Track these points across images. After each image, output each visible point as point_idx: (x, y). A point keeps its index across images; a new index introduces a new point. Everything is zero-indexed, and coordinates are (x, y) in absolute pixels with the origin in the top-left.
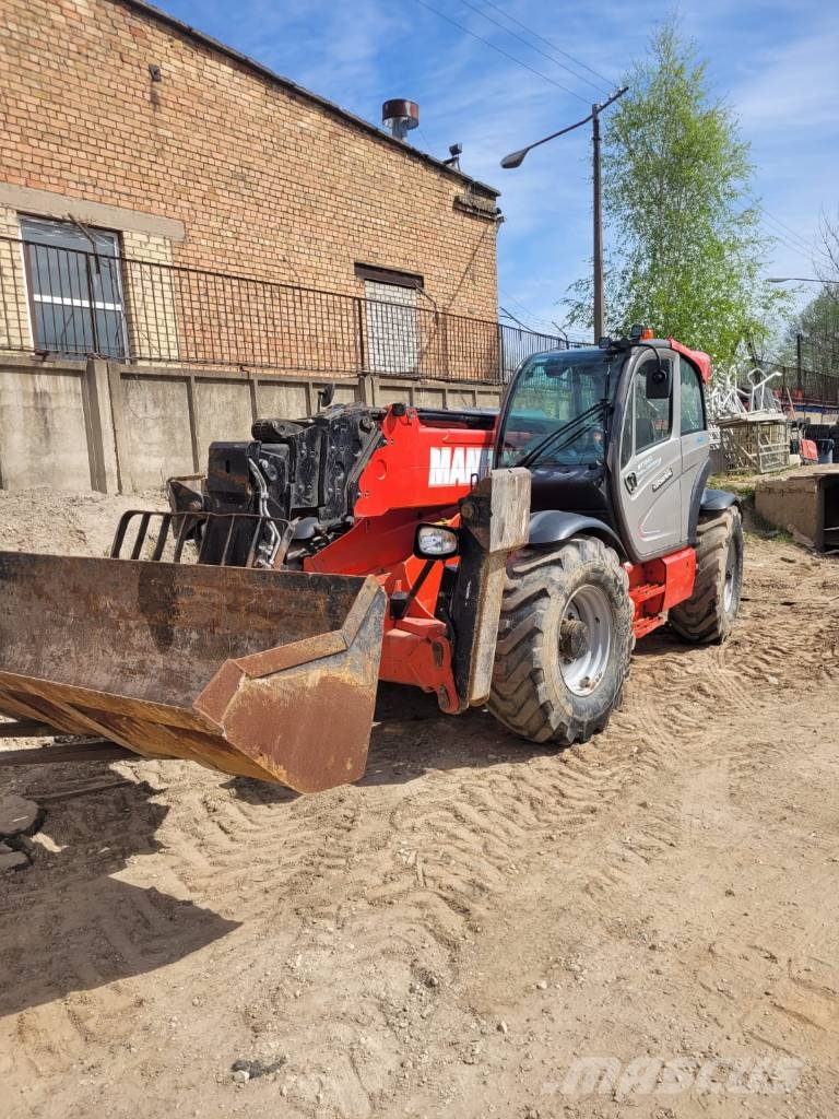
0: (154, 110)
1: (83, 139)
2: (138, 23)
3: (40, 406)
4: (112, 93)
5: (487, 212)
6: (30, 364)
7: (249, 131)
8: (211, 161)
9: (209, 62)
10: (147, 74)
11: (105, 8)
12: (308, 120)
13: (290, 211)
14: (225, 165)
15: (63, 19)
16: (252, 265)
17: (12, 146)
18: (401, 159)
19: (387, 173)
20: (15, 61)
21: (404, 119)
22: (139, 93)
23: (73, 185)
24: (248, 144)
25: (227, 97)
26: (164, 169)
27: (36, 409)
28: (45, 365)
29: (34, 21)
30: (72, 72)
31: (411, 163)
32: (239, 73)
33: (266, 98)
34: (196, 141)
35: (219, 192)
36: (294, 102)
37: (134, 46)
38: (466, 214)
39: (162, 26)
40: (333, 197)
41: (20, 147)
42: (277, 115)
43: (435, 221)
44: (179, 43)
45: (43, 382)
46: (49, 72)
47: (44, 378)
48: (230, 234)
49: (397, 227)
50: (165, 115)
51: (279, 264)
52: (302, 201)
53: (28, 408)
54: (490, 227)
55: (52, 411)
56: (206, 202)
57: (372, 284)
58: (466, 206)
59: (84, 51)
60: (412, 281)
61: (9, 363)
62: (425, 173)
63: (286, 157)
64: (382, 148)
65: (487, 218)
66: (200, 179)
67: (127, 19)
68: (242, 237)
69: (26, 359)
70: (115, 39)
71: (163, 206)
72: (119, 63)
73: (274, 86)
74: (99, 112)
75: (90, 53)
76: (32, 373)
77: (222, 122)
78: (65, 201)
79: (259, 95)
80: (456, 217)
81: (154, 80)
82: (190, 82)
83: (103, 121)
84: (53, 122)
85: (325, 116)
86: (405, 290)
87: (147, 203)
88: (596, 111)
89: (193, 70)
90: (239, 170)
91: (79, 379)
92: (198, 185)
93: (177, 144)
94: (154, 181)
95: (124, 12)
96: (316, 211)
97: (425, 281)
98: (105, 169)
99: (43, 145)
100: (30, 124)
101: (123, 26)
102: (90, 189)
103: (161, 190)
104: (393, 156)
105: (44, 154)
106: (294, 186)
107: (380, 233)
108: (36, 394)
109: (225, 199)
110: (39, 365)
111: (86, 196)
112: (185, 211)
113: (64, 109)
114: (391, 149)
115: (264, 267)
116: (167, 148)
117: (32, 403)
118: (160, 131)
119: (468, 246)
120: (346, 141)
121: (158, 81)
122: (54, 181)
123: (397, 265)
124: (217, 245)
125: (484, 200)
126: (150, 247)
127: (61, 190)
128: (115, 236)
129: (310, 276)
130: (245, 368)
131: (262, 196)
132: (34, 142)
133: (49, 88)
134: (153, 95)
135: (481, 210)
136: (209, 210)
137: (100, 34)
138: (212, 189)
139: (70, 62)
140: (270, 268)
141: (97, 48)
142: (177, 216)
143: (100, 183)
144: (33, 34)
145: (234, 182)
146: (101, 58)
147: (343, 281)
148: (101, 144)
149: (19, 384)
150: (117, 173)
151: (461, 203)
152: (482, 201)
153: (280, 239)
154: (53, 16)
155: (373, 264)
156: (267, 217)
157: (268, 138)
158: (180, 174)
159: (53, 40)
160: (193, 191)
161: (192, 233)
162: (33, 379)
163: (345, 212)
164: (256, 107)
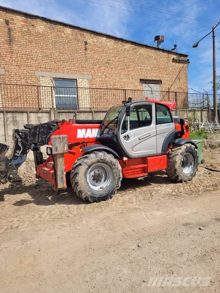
0: (86, 51)
1: (68, 60)
2: (82, 33)
3: (39, 120)
4: (76, 49)
5: (184, 61)
6: (37, 111)
7: (110, 52)
8: (99, 60)
9: (100, 38)
10: (84, 43)
11: (74, 31)
12: (127, 46)
13: (121, 69)
14: (103, 61)
15: (65, 35)
16: (110, 83)
17: (52, 64)
18: (155, 51)
19: (150, 55)
20: (54, 46)
21: (160, 40)
22: (82, 48)
23: (66, 71)
24: (109, 55)
25: (104, 45)
26: (87, 64)
27: (38, 120)
28: (40, 111)
29: (58, 37)
30: (66, 46)
31: (158, 52)
32: (108, 39)
33: (115, 43)
34: (96, 56)
35: (101, 67)
36: (123, 43)
37: (81, 38)
38: (176, 62)
39: (88, 32)
40: (133, 64)
41: (54, 64)
42: (118, 47)
43: (166, 65)
44: (92, 35)
45: (40, 115)
46: (61, 47)
47: (40, 114)
48: (104, 77)
49: (153, 69)
50: (88, 52)
51: (117, 82)
52: (125, 66)
53: (36, 120)
54: (185, 65)
55: (42, 121)
56: (98, 70)
57: (145, 84)
58: (177, 60)
59: (69, 41)
60: (158, 82)
61: (32, 111)
62: (163, 54)
63: (120, 56)
64: (149, 50)
65: (184, 63)
66: (97, 65)
67: (80, 32)
68: (107, 77)
69: (36, 110)
70: (77, 37)
71: (87, 72)
72: (77, 42)
73: (117, 40)
74: (72, 54)
75: (70, 42)
76: (38, 113)
77: (103, 51)
78: (64, 74)
79: (113, 43)
80: (173, 63)
81: (86, 44)
82: (95, 43)
83: (73, 56)
84: (62, 58)
85: (132, 44)
86: (156, 85)
87: (83, 72)
88: (213, 29)
89: (96, 40)
90: (107, 61)
91: (48, 114)
92: (96, 66)
93: (91, 58)
94: (85, 67)
95: (79, 31)
96: (128, 68)
97: (162, 82)
98: (73, 66)
99: (59, 63)
100: (56, 59)
101: (79, 34)
102: (69, 71)
103: (87, 69)
104: (152, 51)
105: (59, 65)
106: (122, 63)
107: (148, 71)
108: (38, 117)
109: (103, 68)
110: (39, 111)
111: (69, 72)
112: (92, 73)
113: (64, 55)
114: (152, 49)
115: (113, 83)
116: (88, 59)
117: (37, 119)
118: (87, 56)
119: (177, 71)
120: (138, 49)
121: (87, 44)
122: (62, 70)
123: (154, 78)
124: (101, 79)
125: (183, 58)
126: (83, 82)
127: (63, 72)
128: (76, 80)
129: (126, 84)
130: (91, 109)
131: (113, 67)
132: (57, 63)
133: (61, 51)
134: (85, 48)
135: (182, 61)
136: (99, 72)
137: (73, 37)
138: (100, 67)
139: (66, 44)
140: (115, 83)
141: (72, 40)
142: (90, 74)
143: (72, 69)
144: (58, 40)
145: (106, 64)
146: (73, 42)
147: (136, 84)
148: (72, 61)
149: (34, 115)
150: (76, 66)
151: (175, 60)
152: (182, 58)
153: (118, 76)
154: (62, 35)
155: (146, 79)
156: (114, 71)
157: (115, 52)
158: (91, 64)
159: (62, 40)
160: (95, 68)
161: (94, 77)
162: (38, 114)
163: (137, 67)
164: (112, 46)
